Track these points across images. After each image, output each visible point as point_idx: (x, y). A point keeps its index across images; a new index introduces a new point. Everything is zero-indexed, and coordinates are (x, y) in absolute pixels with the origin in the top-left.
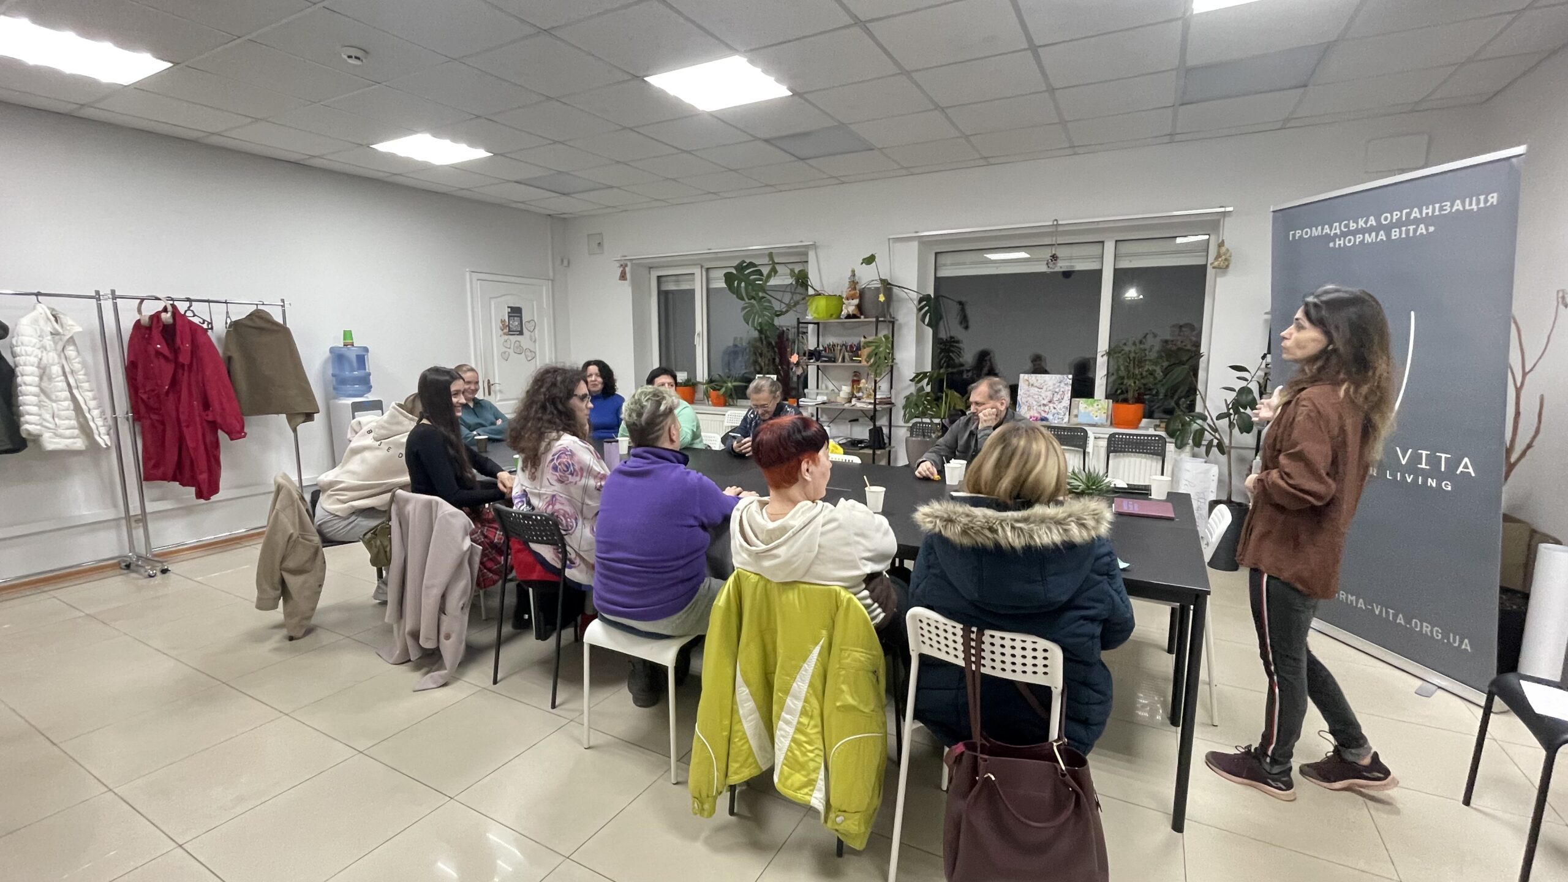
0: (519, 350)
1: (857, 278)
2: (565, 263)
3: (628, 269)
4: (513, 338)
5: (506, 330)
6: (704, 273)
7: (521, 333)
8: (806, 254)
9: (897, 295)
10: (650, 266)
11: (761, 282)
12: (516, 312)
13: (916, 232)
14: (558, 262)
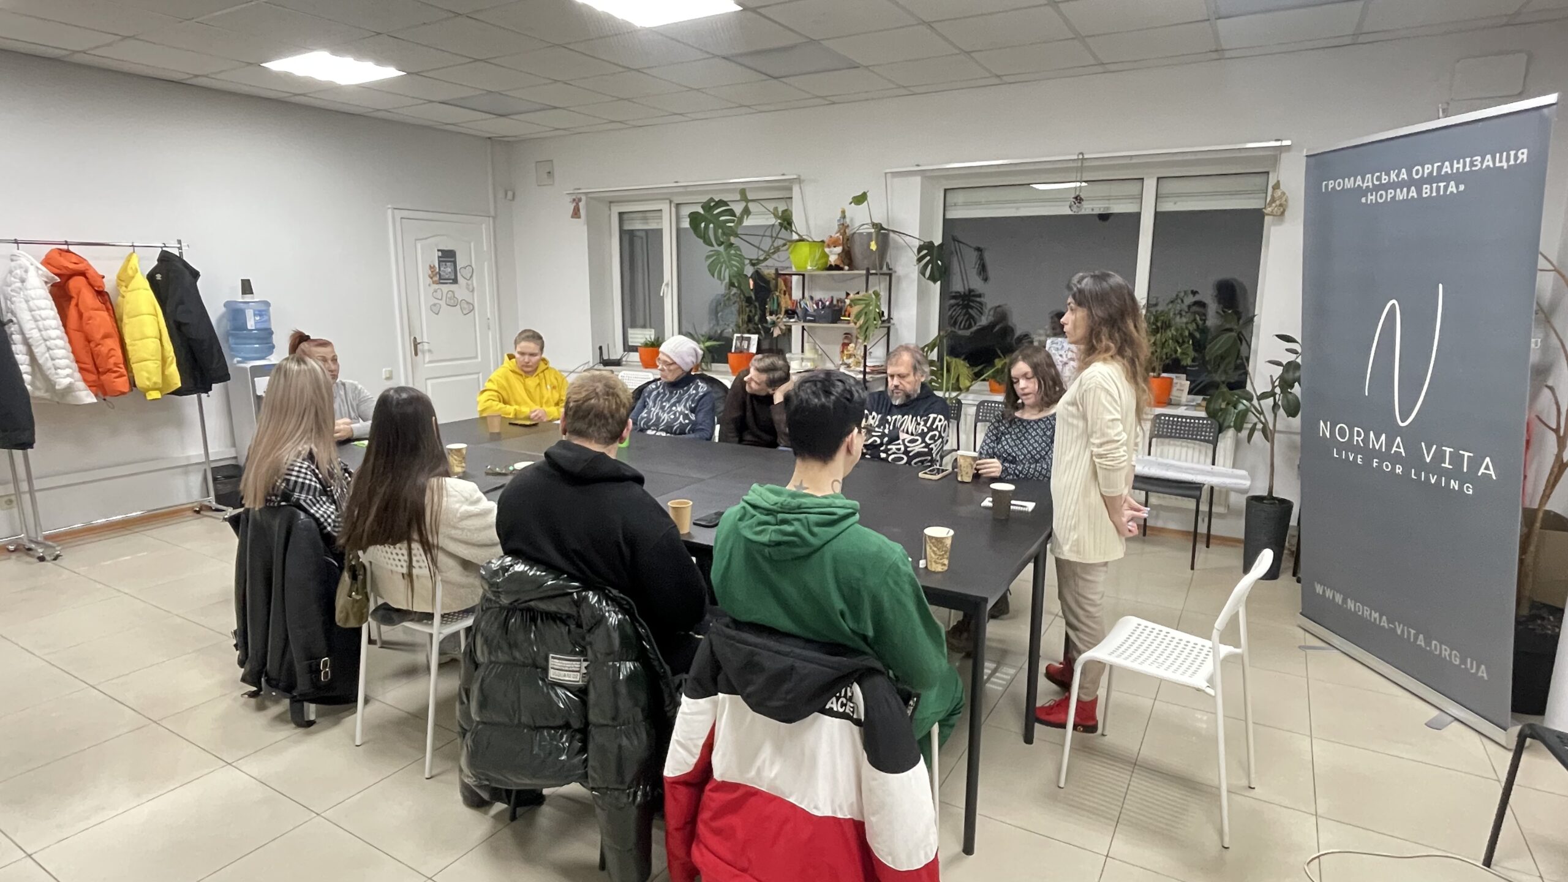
0: (453, 303)
1: (848, 220)
2: (510, 194)
3: (582, 205)
4: (445, 288)
5: (436, 278)
6: (673, 209)
7: (455, 281)
8: (790, 189)
9: (896, 242)
10: (610, 200)
11: (732, 224)
12: (448, 256)
13: (919, 165)
14: (501, 195)
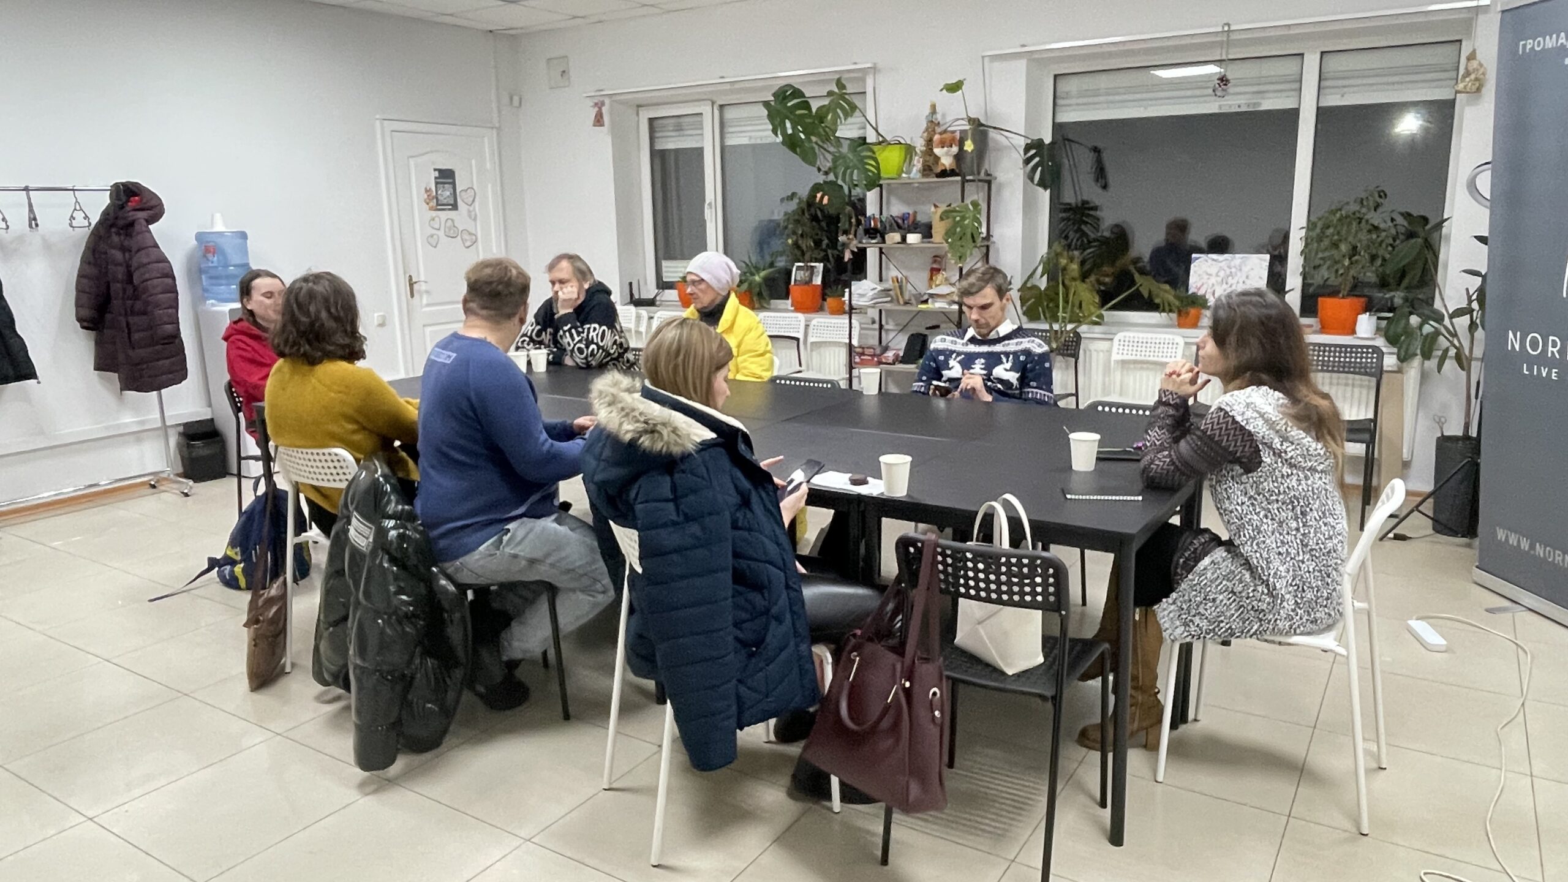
0: (453, 233)
2: (516, 99)
3: (604, 110)
4: (444, 215)
5: (433, 203)
6: (717, 113)
7: (455, 207)
8: (863, 82)
9: (996, 141)
10: (639, 103)
12: (446, 176)
13: (1023, 46)
14: (505, 100)
